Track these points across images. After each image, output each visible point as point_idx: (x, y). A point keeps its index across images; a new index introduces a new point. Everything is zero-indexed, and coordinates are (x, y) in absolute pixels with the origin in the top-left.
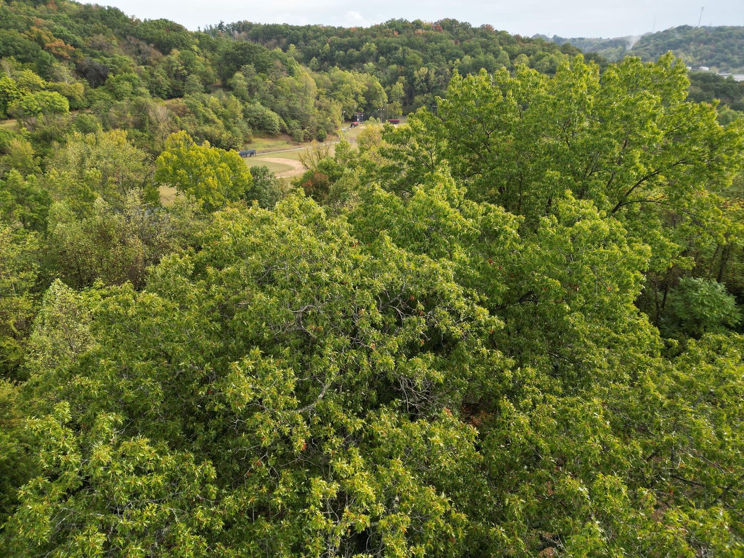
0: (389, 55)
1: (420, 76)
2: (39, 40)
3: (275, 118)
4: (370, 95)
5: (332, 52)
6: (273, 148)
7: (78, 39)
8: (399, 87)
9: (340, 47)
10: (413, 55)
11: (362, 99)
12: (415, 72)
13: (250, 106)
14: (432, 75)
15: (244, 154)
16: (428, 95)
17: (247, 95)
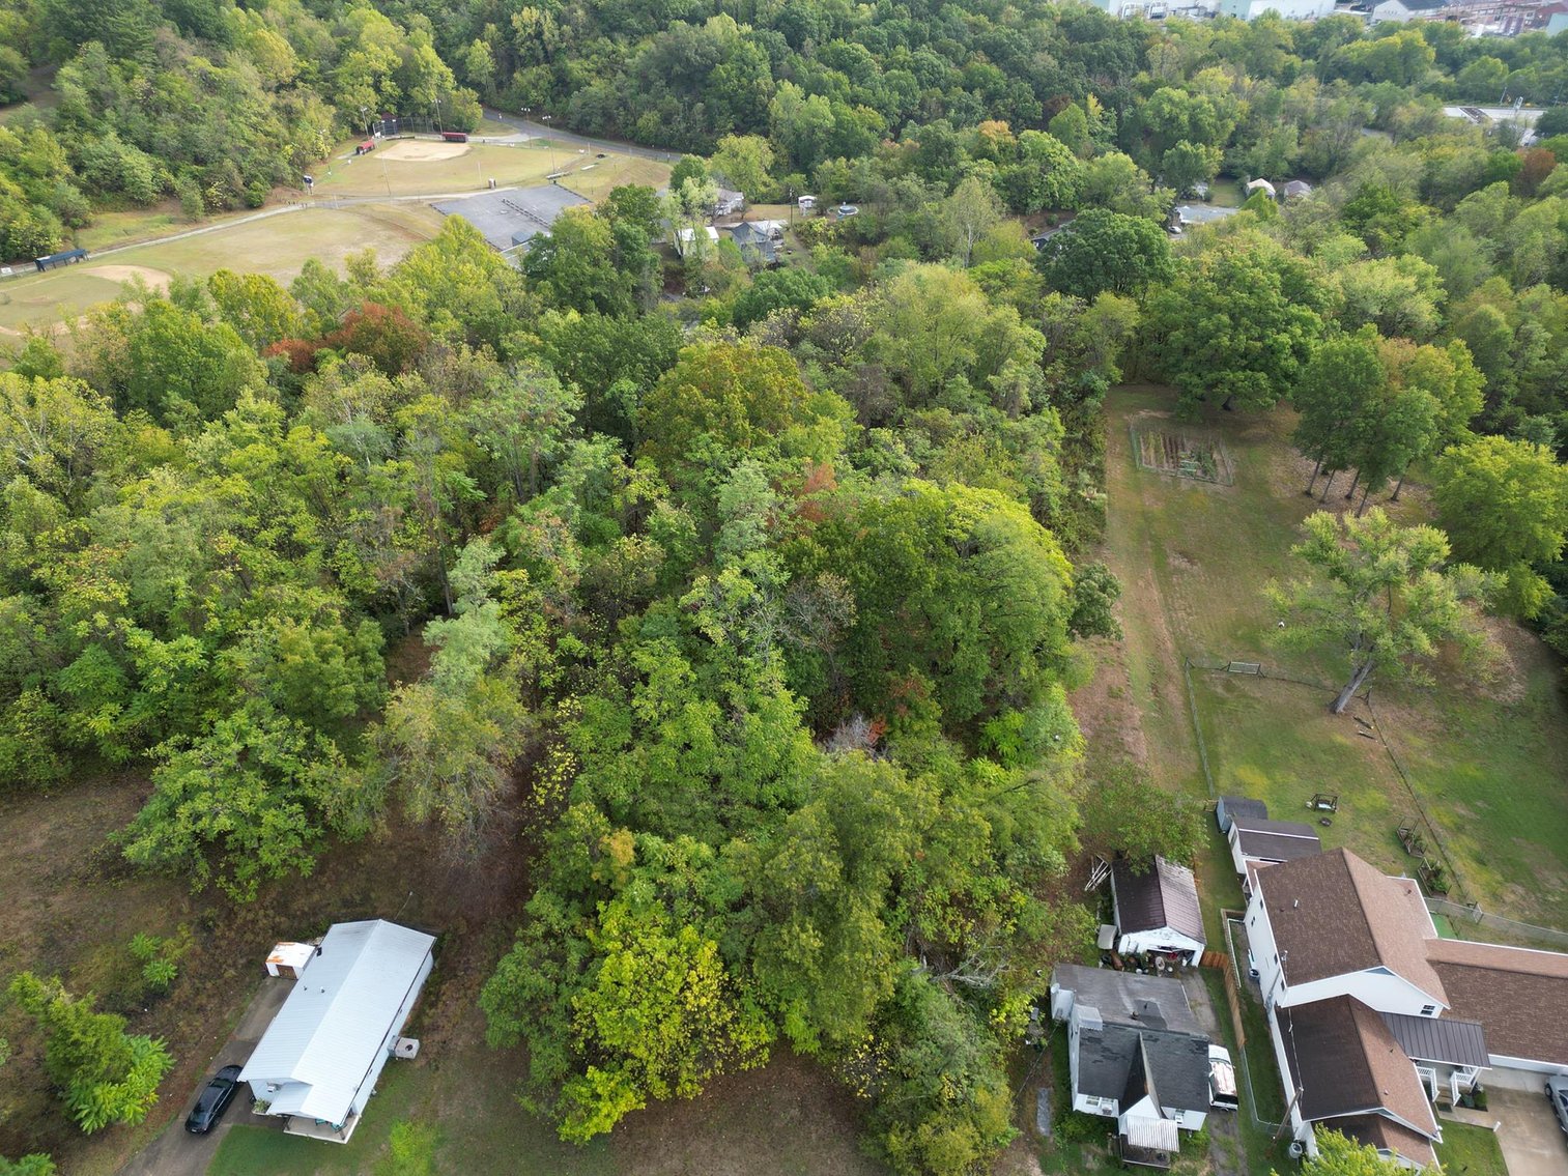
1: (525, 26)
3: (140, 166)
4: (407, 75)
6: (133, 238)
8: (480, 53)
11: (387, 85)
12: (515, 17)
13: (90, 144)
14: (549, 25)
15: (61, 260)
16: (543, 70)
17: (87, 115)
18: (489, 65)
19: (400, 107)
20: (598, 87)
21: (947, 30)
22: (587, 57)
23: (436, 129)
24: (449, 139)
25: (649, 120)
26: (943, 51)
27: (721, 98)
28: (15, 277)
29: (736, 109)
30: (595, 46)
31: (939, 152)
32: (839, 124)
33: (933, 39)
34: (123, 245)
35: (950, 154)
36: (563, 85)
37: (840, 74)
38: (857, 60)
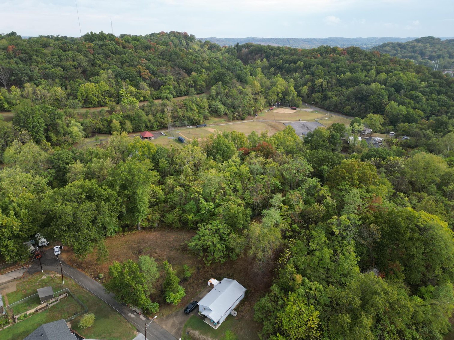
0: (309, 69)
1: (318, 83)
2: (139, 72)
3: (222, 108)
4: (286, 93)
5: (283, 64)
6: (217, 123)
7: (155, 68)
8: (305, 89)
10: (320, 70)
11: (280, 95)
12: (316, 81)
13: (213, 103)
14: (325, 83)
15: (201, 126)
16: (321, 94)
17: (214, 97)
18: (307, 92)
19: (282, 100)
20: (335, 99)
21: (451, 91)
22: (333, 91)
23: (289, 106)
24: (292, 109)
25: (347, 108)
26: (449, 96)
27: (371, 104)
28: (192, 128)
29: (375, 107)
30: (336, 89)
31: (442, 125)
32: (408, 114)
33: (446, 93)
34: (214, 124)
35: (446, 126)
36: (325, 98)
37: (411, 101)
38: (418, 97)
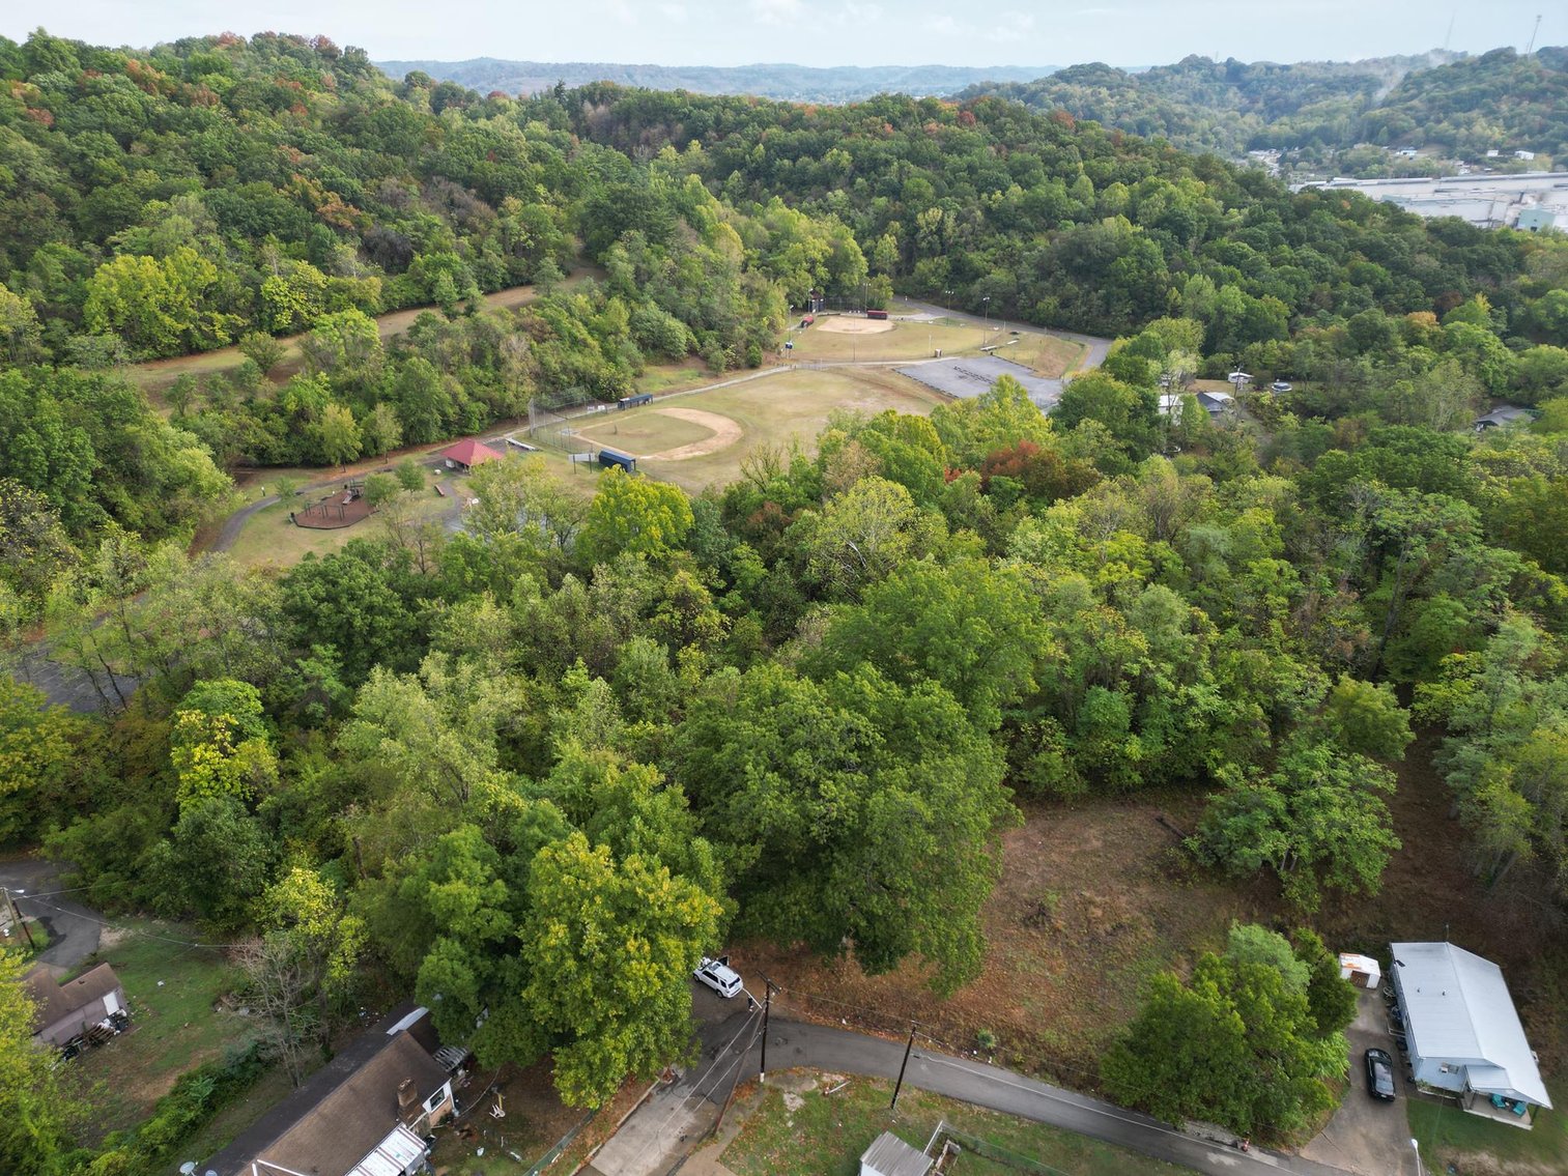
0: (873, 175)
1: (928, 224)
2: (305, 200)
3: (680, 330)
4: (837, 263)
5: (769, 161)
6: (678, 386)
7: (356, 184)
8: (888, 244)
9: (784, 150)
10: (919, 179)
11: (822, 271)
12: (920, 216)
13: (640, 311)
14: (950, 222)
15: (634, 403)
16: (944, 261)
17: (633, 287)
18: (896, 255)
19: (827, 289)
20: (999, 275)
21: (1323, 232)
22: (984, 250)
23: (863, 310)
24: (872, 316)
25: (1050, 303)
26: (1323, 250)
27: (1121, 286)
28: (605, 413)
29: (1133, 296)
30: (992, 241)
31: (1374, 338)
32: (1250, 311)
33: (1311, 240)
34: (671, 392)
35: (1386, 340)
36: (961, 273)
37: (1232, 268)
38: (1244, 256)
